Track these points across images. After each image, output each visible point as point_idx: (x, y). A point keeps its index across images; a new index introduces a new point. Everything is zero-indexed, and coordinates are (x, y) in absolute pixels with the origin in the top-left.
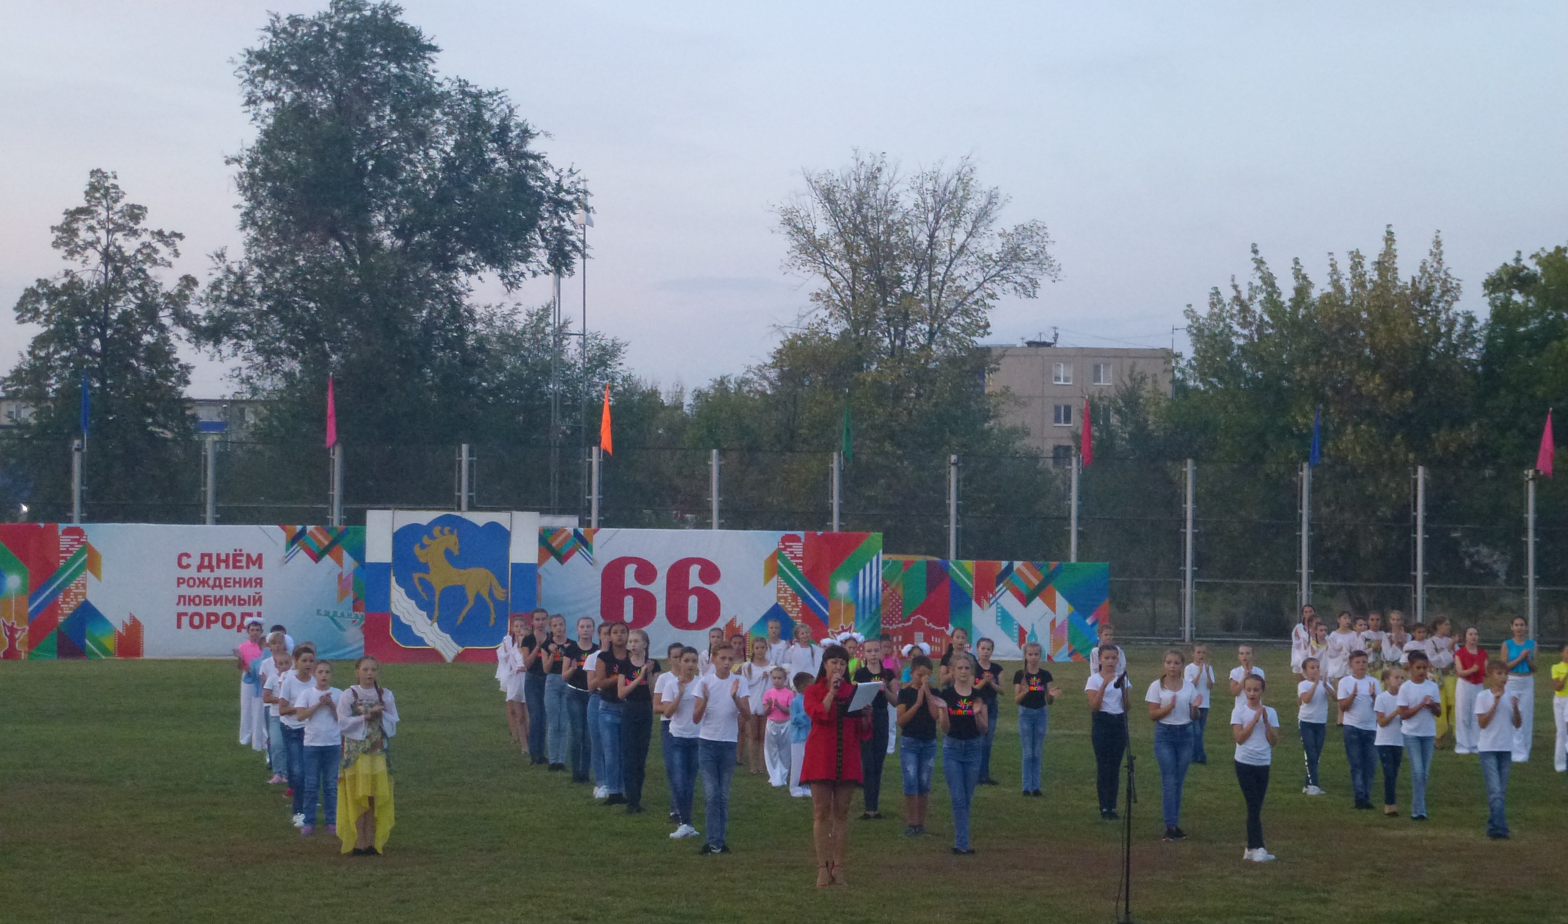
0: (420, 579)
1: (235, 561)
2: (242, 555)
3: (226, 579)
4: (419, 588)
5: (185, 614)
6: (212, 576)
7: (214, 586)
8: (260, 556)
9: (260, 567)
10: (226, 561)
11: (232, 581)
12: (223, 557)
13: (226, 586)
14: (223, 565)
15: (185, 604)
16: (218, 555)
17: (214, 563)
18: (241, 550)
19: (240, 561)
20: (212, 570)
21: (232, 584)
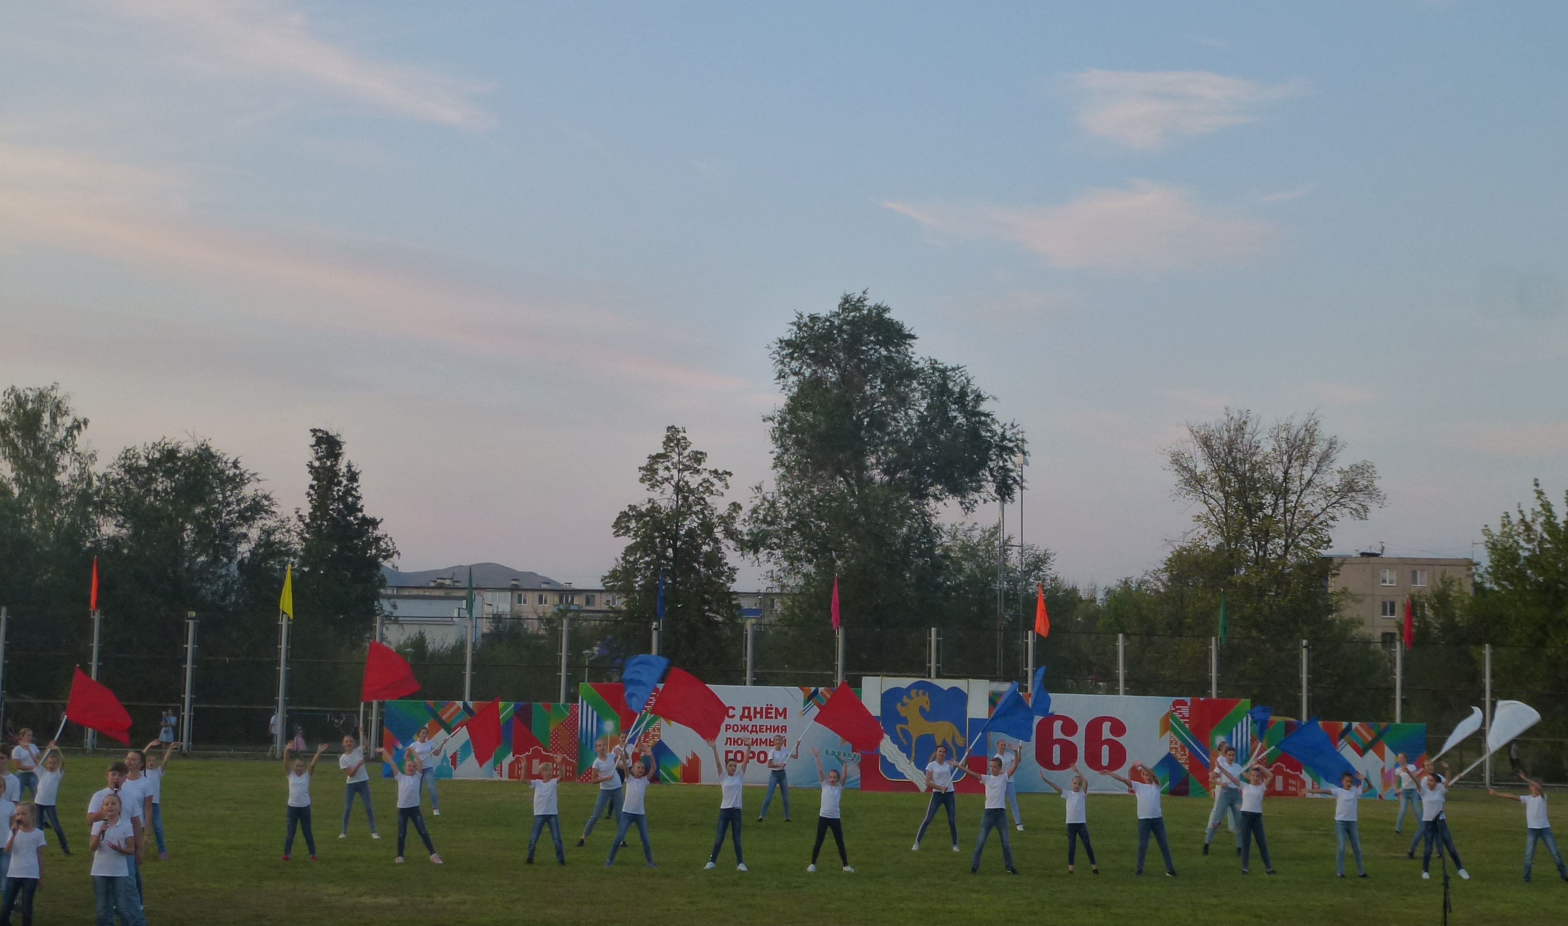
0: (902, 729)
1: (767, 713)
2: (772, 709)
3: (760, 726)
4: (901, 736)
5: (732, 752)
6: (751, 723)
7: (752, 732)
8: (785, 710)
9: (785, 717)
10: (761, 713)
11: (765, 728)
12: (758, 710)
13: (760, 732)
14: (758, 716)
15: (731, 744)
16: (755, 708)
17: (752, 714)
18: (771, 705)
19: (771, 713)
20: (751, 720)
21: (764, 730)
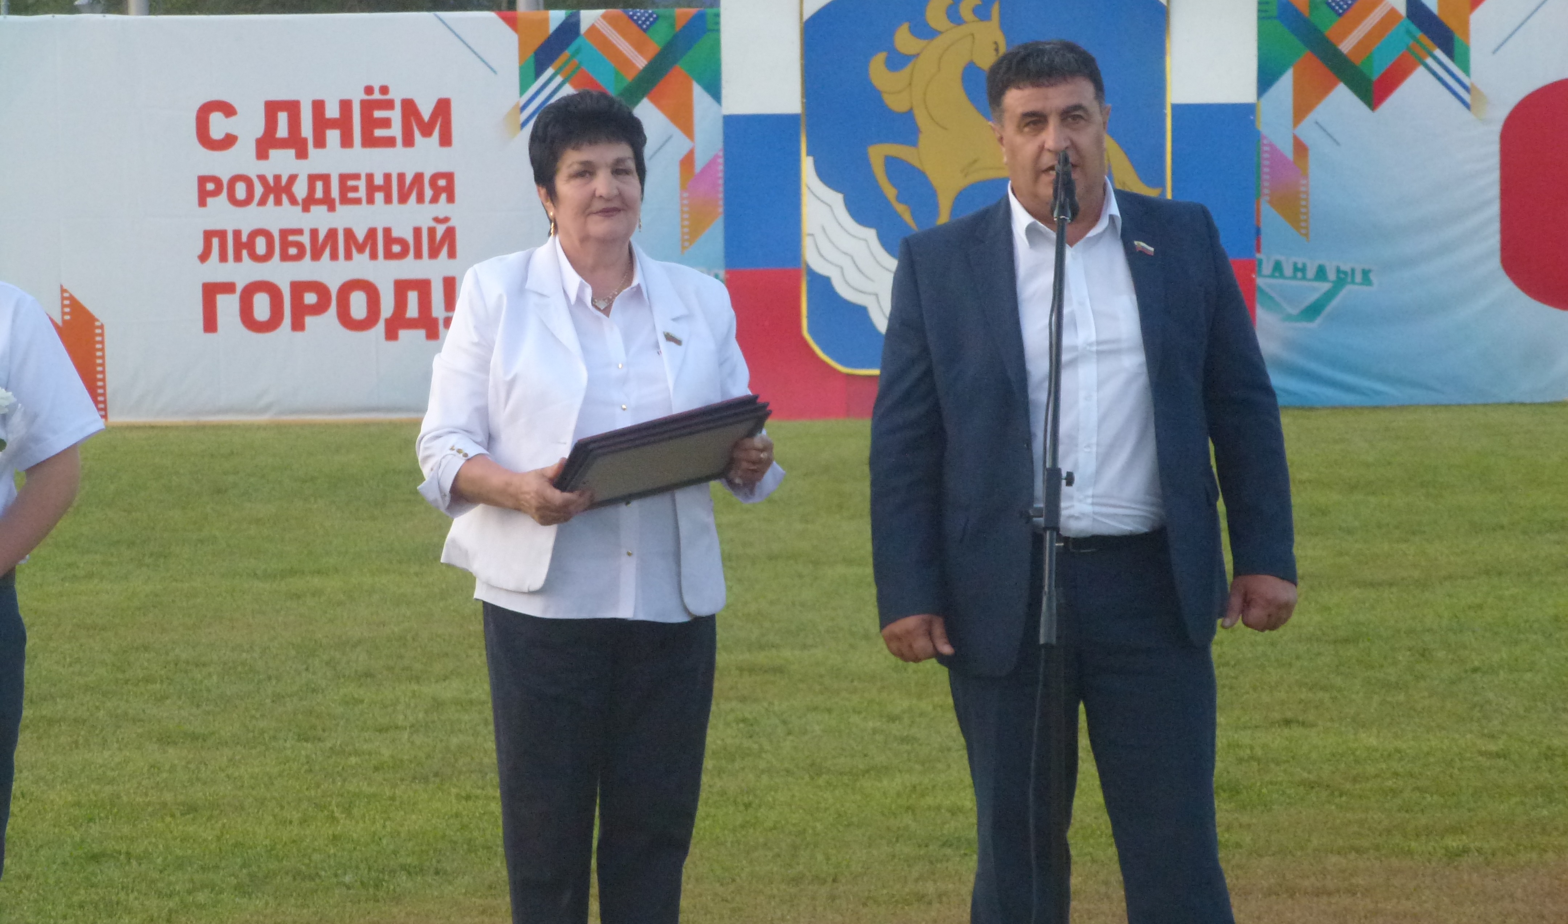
1: (369, 123)
5: (229, 288)
6: (304, 169)
8: (443, 108)
9: (446, 140)
10: (344, 124)
11: (362, 184)
12: (332, 111)
13: (345, 200)
14: (333, 136)
15: (223, 258)
16: (318, 106)
17: (307, 130)
18: (384, 90)
19: (386, 123)
20: (302, 154)
21: (362, 193)
